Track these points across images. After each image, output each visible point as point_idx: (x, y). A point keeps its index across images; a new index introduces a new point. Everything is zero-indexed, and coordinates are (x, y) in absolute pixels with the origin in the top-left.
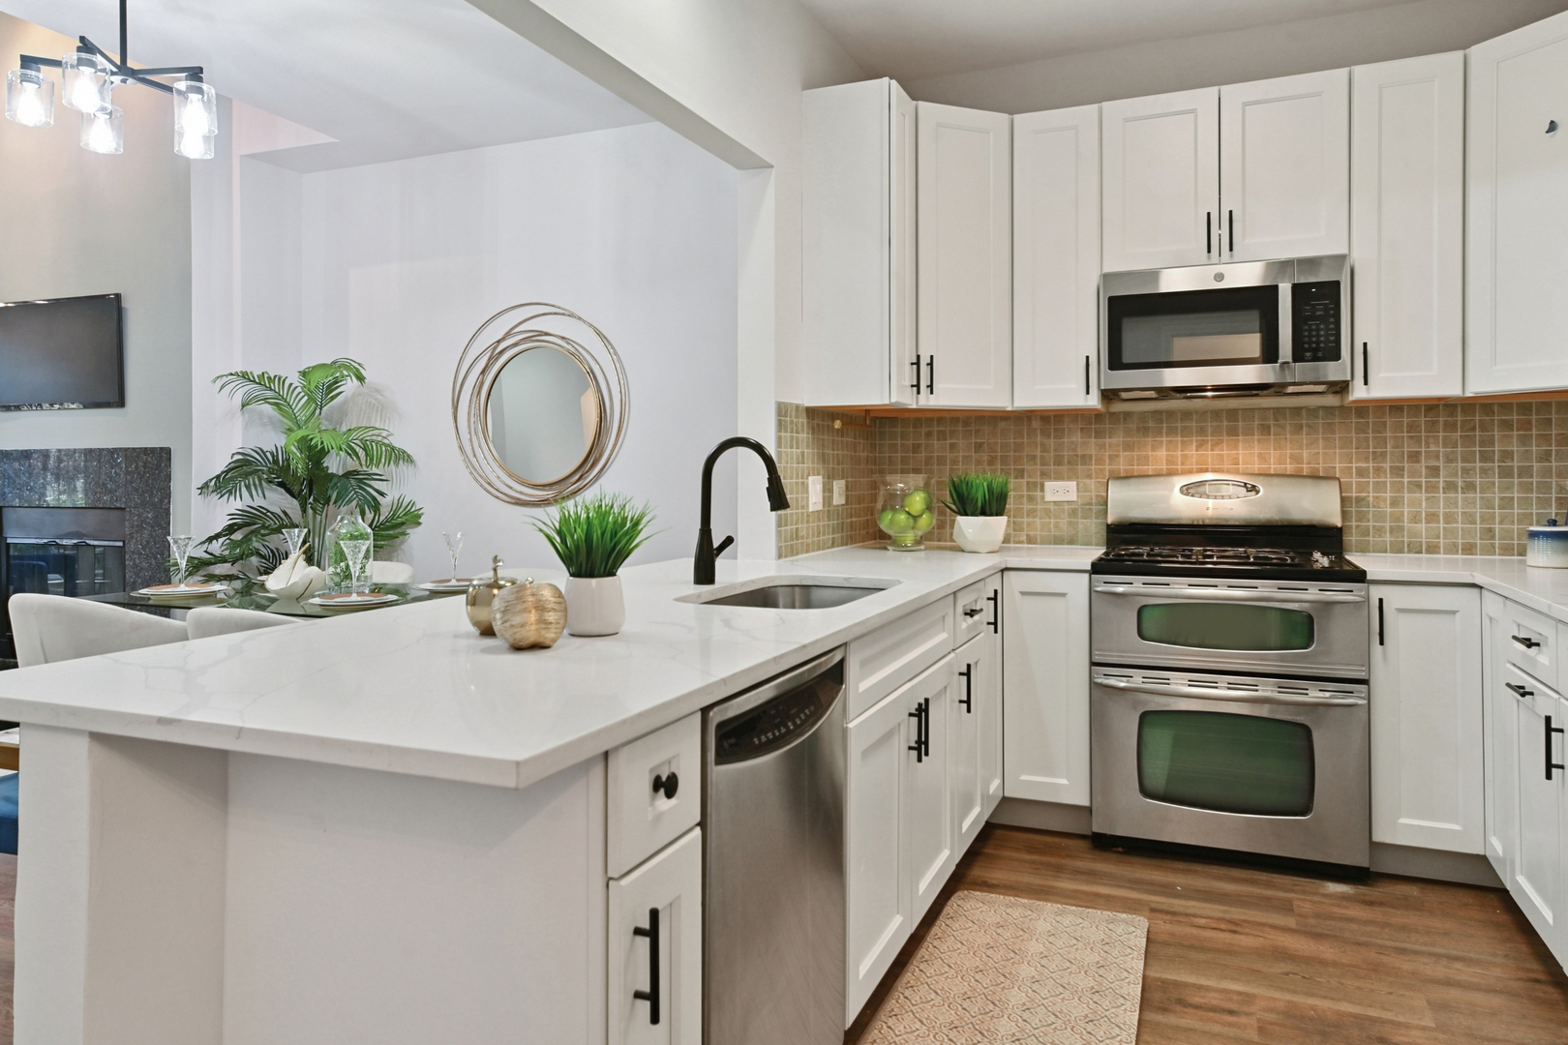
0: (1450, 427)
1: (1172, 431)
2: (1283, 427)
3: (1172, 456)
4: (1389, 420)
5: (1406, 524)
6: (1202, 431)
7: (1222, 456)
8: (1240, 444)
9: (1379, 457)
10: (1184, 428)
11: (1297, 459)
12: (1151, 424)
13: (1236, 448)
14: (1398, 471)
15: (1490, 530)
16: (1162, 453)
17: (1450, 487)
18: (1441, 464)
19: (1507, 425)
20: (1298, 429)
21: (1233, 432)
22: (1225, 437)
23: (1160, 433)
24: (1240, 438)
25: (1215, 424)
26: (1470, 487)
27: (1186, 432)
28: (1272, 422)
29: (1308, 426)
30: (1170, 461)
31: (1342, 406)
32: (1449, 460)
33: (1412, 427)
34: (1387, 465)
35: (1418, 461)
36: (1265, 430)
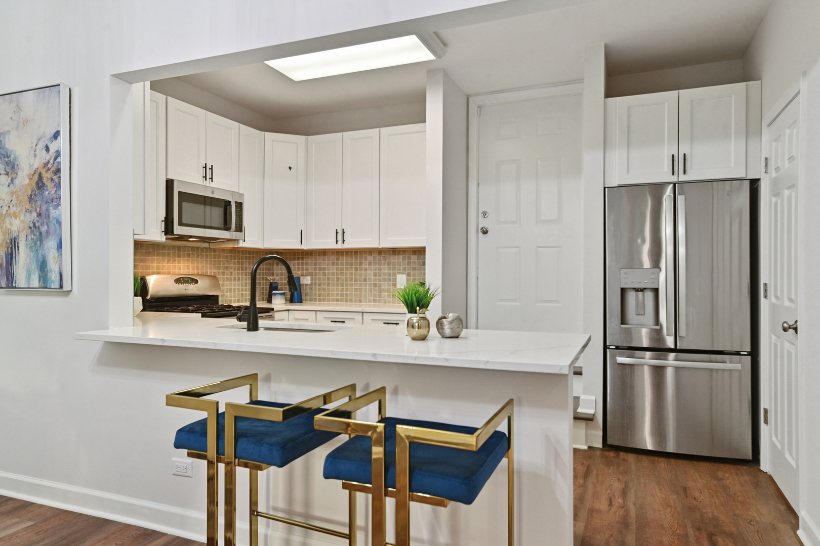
0: (235, 258)
1: (158, 254)
2: (193, 254)
3: (159, 266)
4: (221, 254)
5: (225, 293)
6: (169, 255)
7: (175, 266)
8: (181, 261)
9: (219, 268)
10: (163, 253)
11: (198, 268)
12: (151, 250)
13: (180, 263)
14: (223, 273)
15: (243, 294)
16: (155, 264)
17: (235, 279)
18: (233, 271)
19: (246, 258)
20: (198, 256)
21: (179, 256)
22: (176, 258)
23: (154, 255)
24: (181, 258)
25: (173, 252)
26: (239, 279)
27: (163, 255)
28: (191, 253)
29: (201, 255)
30: (158, 268)
31: (209, 248)
32: (235, 270)
33: (227, 257)
34: (221, 271)
35: (228, 270)
36: (189, 255)
